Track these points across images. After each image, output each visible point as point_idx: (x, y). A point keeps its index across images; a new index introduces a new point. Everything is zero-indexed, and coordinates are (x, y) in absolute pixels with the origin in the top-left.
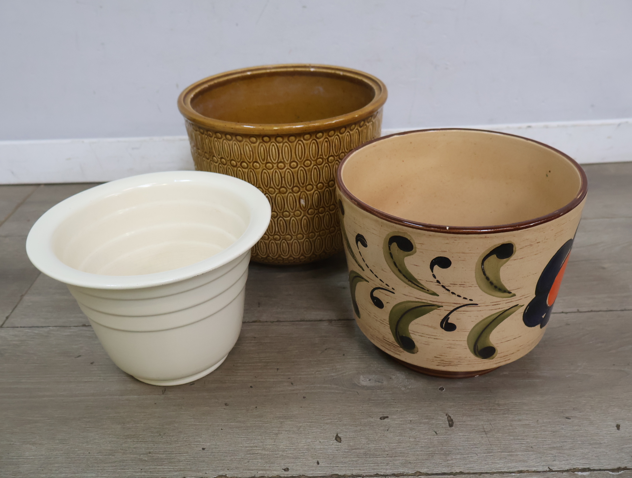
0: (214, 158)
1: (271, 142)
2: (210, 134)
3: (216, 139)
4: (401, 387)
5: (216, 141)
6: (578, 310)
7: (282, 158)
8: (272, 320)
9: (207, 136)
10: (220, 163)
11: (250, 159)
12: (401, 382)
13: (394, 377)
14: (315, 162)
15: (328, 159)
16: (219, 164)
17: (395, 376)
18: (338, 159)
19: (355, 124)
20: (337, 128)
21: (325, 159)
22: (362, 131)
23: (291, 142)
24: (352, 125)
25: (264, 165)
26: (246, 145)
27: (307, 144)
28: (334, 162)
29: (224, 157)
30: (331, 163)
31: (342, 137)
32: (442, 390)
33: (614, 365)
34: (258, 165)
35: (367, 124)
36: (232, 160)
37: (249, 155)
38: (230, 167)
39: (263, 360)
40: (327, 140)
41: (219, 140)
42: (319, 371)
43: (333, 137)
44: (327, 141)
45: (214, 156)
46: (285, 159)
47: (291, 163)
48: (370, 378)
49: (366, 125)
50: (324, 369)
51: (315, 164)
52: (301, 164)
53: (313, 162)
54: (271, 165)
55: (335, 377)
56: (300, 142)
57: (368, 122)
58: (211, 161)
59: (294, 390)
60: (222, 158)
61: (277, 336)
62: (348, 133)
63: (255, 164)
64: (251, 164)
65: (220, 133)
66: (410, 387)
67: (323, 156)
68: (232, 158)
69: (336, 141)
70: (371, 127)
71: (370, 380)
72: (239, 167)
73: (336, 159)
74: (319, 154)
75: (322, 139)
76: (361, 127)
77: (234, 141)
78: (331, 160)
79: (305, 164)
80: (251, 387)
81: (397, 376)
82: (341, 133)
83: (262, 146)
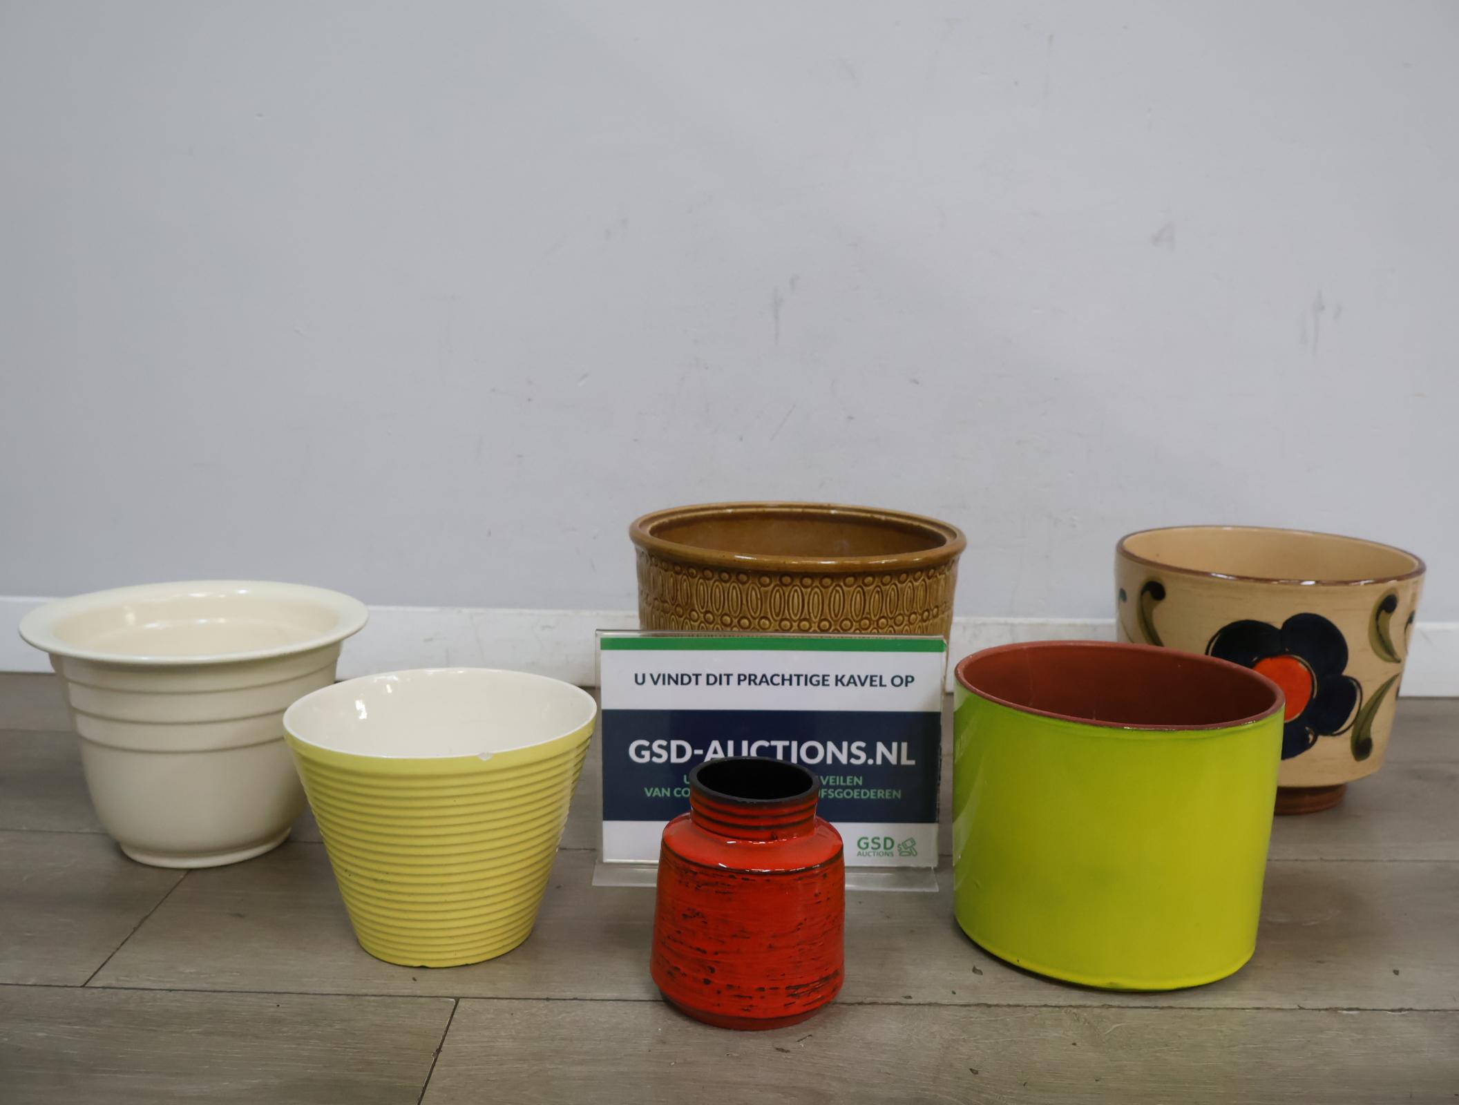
0: (694, 613)
1: (794, 586)
2: (693, 573)
3: (701, 580)
5: (701, 584)
7: (807, 612)
9: (687, 577)
10: (703, 620)
11: (755, 613)
14: (858, 624)
15: (878, 621)
16: (701, 622)
18: (893, 625)
19: (921, 570)
20: (895, 572)
21: (874, 621)
22: (930, 585)
23: (825, 587)
24: (917, 572)
25: (778, 623)
26: (753, 588)
27: (849, 592)
28: (886, 628)
29: (711, 610)
30: (882, 629)
31: (901, 589)
34: (767, 622)
35: (939, 577)
36: (726, 614)
37: (754, 606)
38: (719, 627)
40: (879, 589)
41: (707, 581)
43: (888, 586)
44: (878, 592)
45: (694, 610)
46: (812, 615)
47: (821, 621)
49: (936, 576)
51: (858, 627)
52: (835, 625)
53: (854, 623)
54: (788, 623)
56: (838, 588)
57: (940, 574)
58: (686, 618)
60: (707, 612)
62: (910, 584)
63: (763, 620)
64: (757, 620)
65: (711, 571)
67: (870, 616)
68: (726, 610)
69: (893, 593)
70: (942, 582)
72: (735, 626)
73: (889, 624)
74: (865, 612)
75: (871, 587)
76: (929, 578)
77: (733, 582)
78: (883, 623)
79: (843, 625)
82: (900, 582)
83: (778, 591)
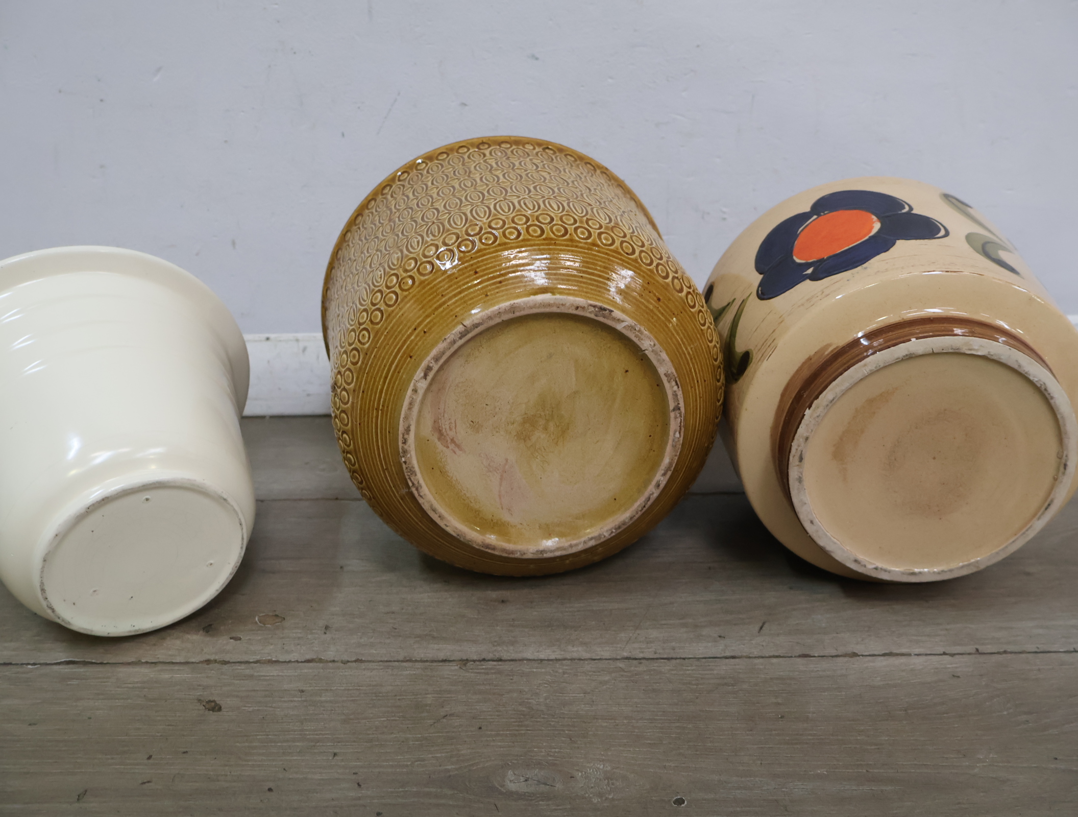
4: (591, 796)
6: (977, 650)
8: (346, 658)
12: (592, 785)
13: (580, 774)
17: (582, 772)
32: (681, 805)
33: (1056, 759)
39: (309, 735)
42: (423, 760)
48: (527, 776)
50: (433, 755)
55: (451, 773)
59: (359, 798)
61: (348, 690)
66: (610, 797)
71: (526, 780)
80: (270, 790)
81: (585, 773)
